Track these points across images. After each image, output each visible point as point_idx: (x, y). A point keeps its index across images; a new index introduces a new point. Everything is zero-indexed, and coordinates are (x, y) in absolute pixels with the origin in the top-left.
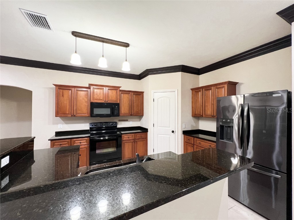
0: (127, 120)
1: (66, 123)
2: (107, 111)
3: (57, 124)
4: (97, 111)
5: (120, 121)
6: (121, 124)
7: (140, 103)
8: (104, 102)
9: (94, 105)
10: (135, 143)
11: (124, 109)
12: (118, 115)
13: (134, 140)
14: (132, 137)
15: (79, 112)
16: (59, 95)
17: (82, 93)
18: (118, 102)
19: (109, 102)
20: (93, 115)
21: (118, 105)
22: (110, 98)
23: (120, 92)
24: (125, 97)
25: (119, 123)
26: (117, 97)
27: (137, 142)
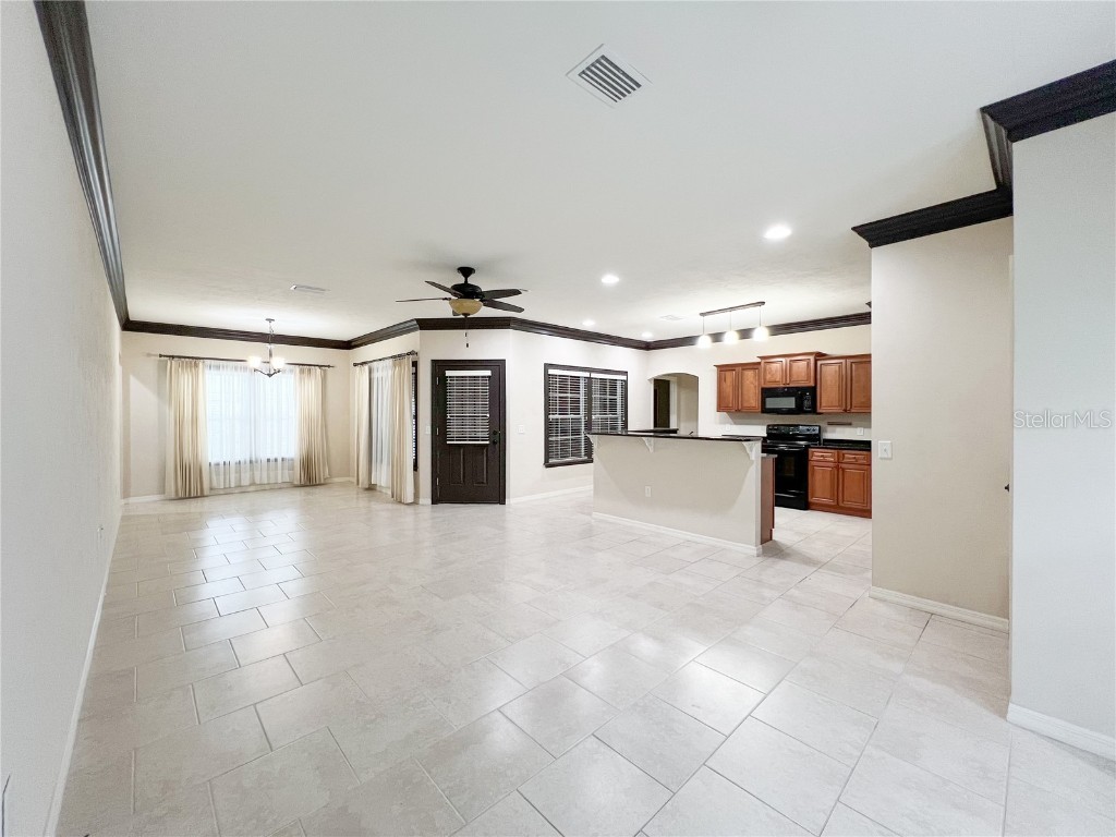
0: (850, 424)
1: (735, 423)
2: (790, 403)
3: (725, 423)
4: (771, 403)
5: (830, 424)
6: (834, 432)
8: (782, 385)
9: (767, 393)
10: (838, 470)
11: (828, 397)
12: (814, 410)
13: (836, 463)
14: (831, 457)
15: (745, 405)
16: (721, 381)
17: (749, 374)
18: (812, 384)
19: (791, 385)
20: (765, 410)
21: (813, 390)
22: (795, 378)
23: (819, 363)
24: (830, 371)
25: (830, 428)
26: (808, 374)
27: (843, 470)
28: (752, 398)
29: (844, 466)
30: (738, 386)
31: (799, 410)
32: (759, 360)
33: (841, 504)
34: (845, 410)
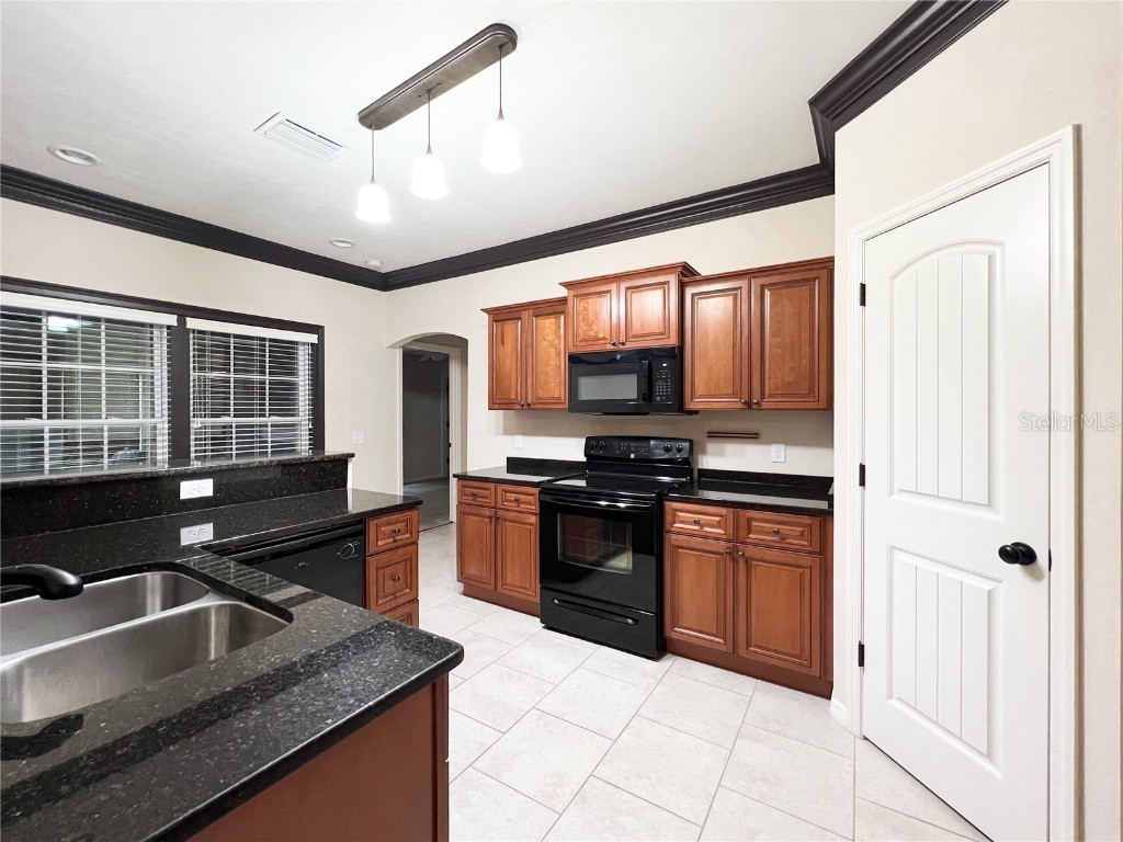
0: (753, 437)
4: (593, 388)
5: (713, 436)
6: (721, 454)
7: (806, 335)
8: (610, 347)
10: (735, 561)
12: (678, 404)
13: (730, 545)
14: (718, 525)
15: (541, 393)
16: (495, 342)
17: (547, 325)
18: (673, 341)
19: (629, 346)
20: (577, 406)
21: (676, 355)
22: (636, 328)
23: (689, 291)
24: (713, 311)
25: (711, 446)
26: (666, 318)
27: (747, 561)
28: (552, 378)
29: (751, 551)
30: (527, 353)
31: (647, 403)
32: (563, 292)
33: (742, 652)
34: (749, 404)
